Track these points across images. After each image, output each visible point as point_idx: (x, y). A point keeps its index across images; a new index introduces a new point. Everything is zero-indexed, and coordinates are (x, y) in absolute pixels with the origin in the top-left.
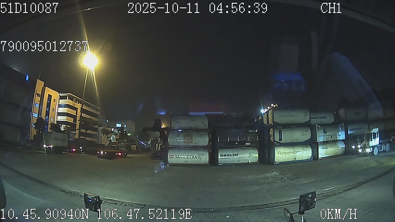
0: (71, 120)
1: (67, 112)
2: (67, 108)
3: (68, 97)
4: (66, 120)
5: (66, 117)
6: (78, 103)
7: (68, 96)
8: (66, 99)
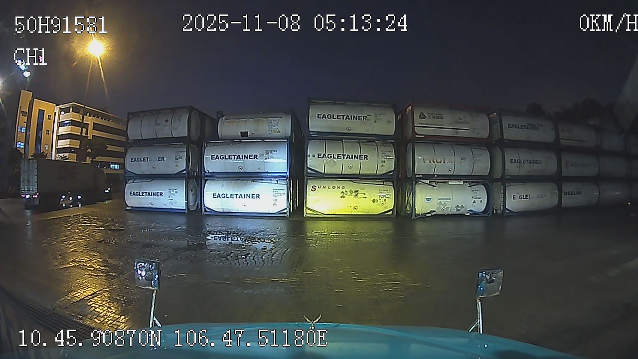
0: (77, 144)
1: (69, 132)
2: (70, 126)
3: (71, 109)
4: (69, 146)
5: (69, 140)
6: (90, 116)
7: (72, 107)
8: (69, 112)
